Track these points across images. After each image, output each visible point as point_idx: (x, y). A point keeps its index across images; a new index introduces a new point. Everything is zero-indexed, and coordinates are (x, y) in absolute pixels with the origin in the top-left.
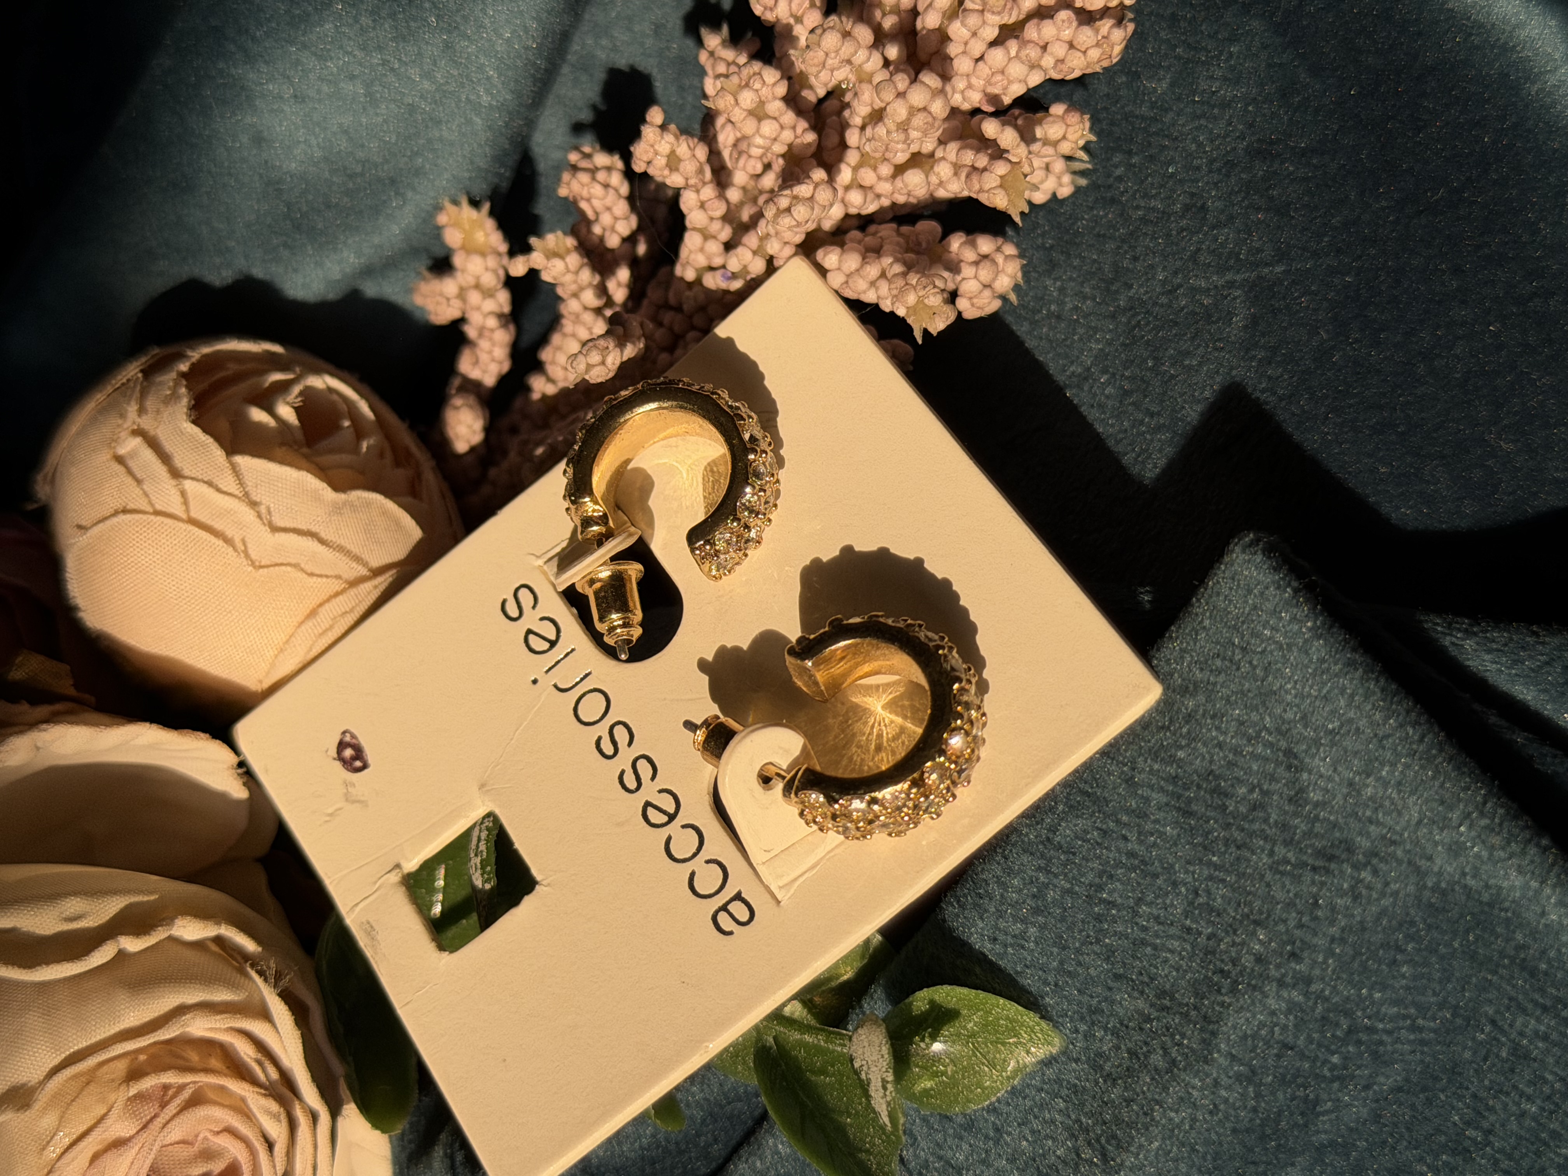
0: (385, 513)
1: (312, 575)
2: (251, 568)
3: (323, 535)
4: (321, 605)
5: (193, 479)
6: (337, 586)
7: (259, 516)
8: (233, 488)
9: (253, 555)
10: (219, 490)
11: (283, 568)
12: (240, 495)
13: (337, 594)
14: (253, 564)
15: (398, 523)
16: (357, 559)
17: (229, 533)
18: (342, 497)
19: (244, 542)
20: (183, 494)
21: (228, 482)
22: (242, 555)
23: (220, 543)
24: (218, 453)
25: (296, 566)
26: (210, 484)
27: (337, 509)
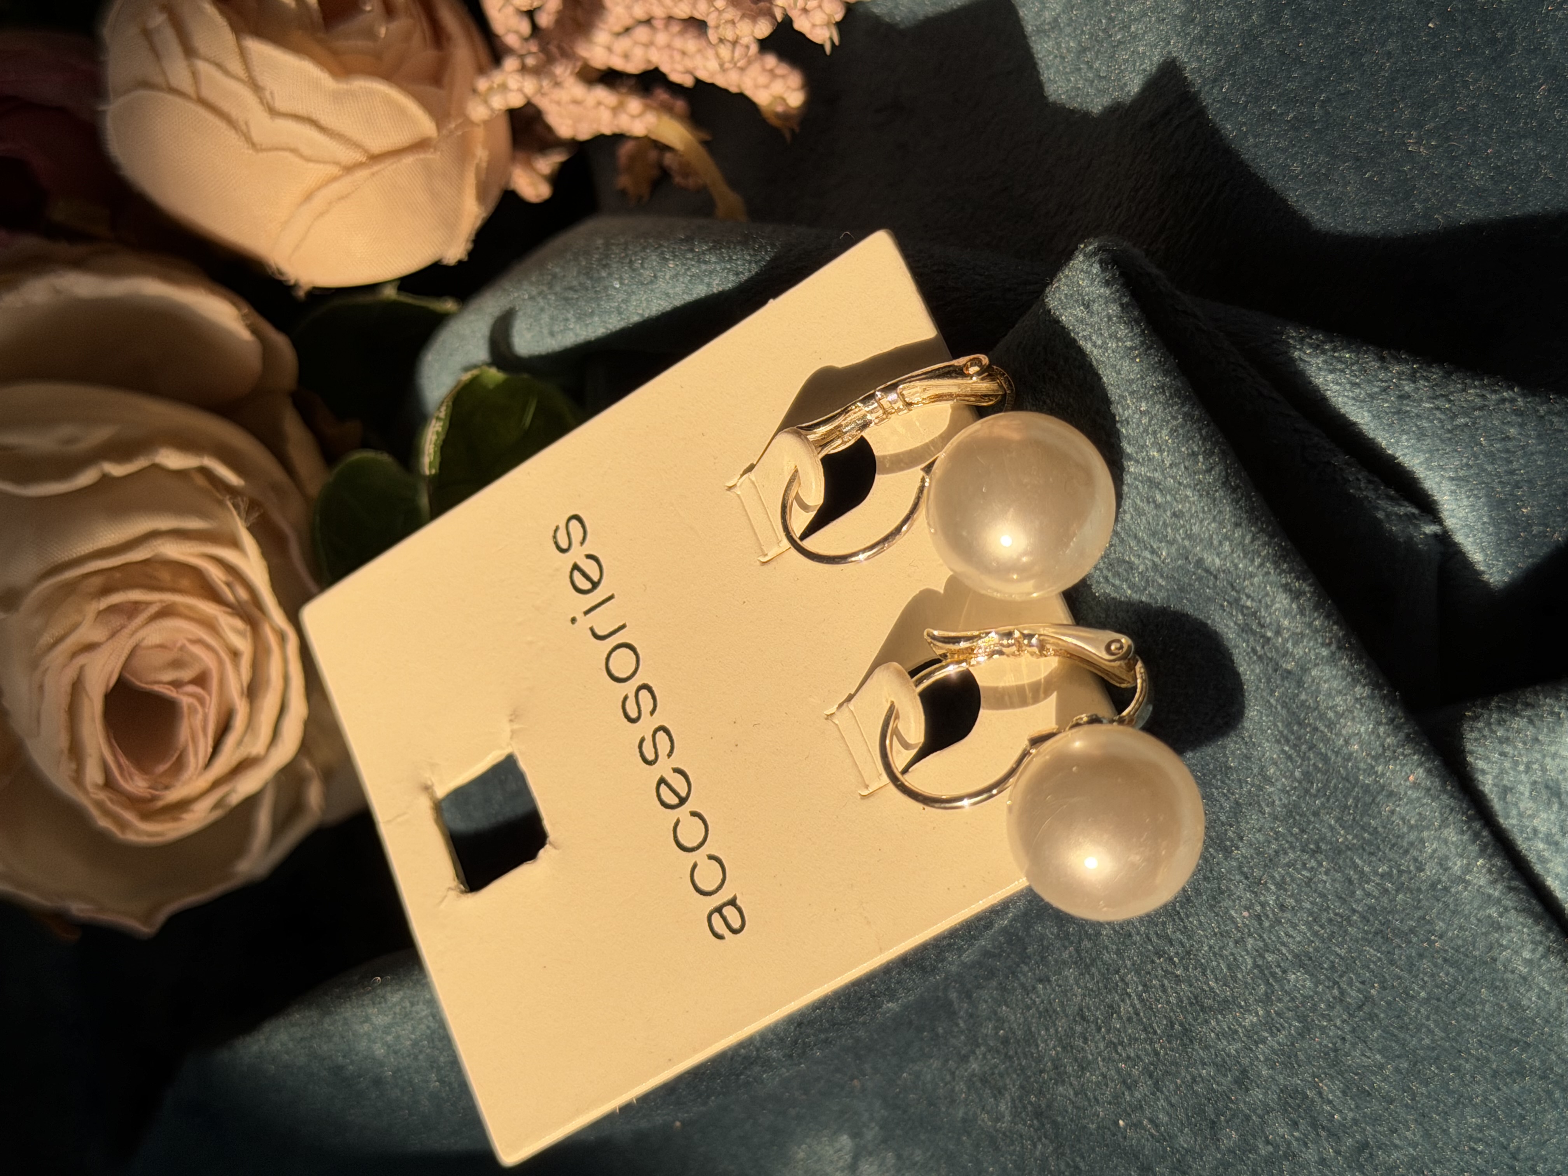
0: (388, 101)
1: (308, 159)
2: (251, 152)
3: (324, 120)
4: (319, 188)
5: (207, 60)
6: (335, 170)
7: (261, 100)
8: (241, 73)
9: (256, 137)
10: (226, 72)
11: (281, 153)
12: (247, 79)
13: (335, 179)
14: (253, 145)
15: (402, 111)
16: (357, 146)
17: (234, 113)
18: (343, 86)
19: (246, 124)
20: (195, 74)
21: (235, 66)
22: (243, 138)
23: (222, 125)
24: (229, 36)
25: (294, 151)
26: (219, 66)
27: (337, 97)
